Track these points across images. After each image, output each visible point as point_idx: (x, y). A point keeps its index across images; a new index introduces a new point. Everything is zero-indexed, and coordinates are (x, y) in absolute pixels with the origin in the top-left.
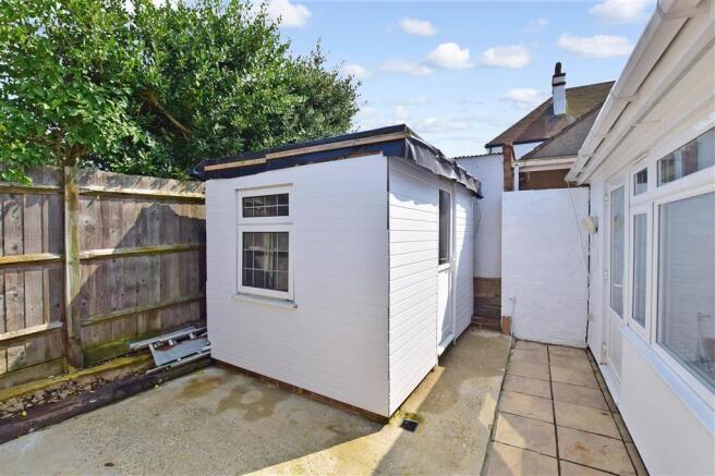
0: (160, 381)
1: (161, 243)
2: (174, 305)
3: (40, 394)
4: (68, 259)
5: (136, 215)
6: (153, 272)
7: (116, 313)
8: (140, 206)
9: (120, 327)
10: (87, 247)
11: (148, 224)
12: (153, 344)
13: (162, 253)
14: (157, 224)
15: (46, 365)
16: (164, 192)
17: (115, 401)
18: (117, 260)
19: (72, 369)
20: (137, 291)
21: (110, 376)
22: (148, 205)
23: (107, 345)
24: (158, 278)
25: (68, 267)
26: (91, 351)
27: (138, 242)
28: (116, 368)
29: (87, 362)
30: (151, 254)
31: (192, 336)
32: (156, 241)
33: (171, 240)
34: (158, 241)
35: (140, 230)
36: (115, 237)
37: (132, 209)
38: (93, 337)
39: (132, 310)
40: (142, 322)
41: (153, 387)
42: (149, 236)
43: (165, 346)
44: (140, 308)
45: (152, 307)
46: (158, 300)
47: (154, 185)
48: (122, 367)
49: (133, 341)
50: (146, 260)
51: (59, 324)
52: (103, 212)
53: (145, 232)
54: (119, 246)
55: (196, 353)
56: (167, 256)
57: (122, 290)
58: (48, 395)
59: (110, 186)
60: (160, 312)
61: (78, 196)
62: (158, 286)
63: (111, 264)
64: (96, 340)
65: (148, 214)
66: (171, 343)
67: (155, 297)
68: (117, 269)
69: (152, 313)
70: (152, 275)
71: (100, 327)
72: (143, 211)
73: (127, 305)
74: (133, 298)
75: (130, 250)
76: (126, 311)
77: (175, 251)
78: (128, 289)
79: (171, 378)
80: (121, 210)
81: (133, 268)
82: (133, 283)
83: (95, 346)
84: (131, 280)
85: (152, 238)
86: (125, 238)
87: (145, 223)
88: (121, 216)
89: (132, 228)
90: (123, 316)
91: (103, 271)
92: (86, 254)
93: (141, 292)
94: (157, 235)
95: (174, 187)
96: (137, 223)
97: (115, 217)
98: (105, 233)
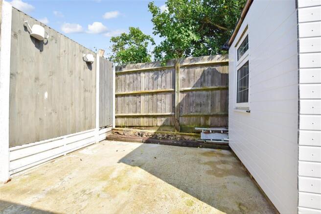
0: (201, 146)
1: (212, 85)
2: (217, 115)
3: (166, 135)
4: (176, 91)
5: (201, 74)
6: (208, 99)
7: (192, 114)
8: (202, 69)
9: (193, 120)
10: (183, 87)
11: (206, 77)
12: (204, 130)
13: (212, 90)
14: (210, 77)
15: (170, 127)
16: (213, 61)
17: (182, 146)
18: (193, 92)
19: (176, 131)
20: (201, 106)
21: (187, 138)
22: (206, 68)
23: (189, 126)
24: (210, 102)
25: (176, 93)
26: (183, 126)
27: (201, 85)
28: (188, 135)
29: (181, 130)
30: (207, 90)
31: (222, 132)
32: (210, 84)
33: (217, 84)
34: (210, 85)
35: (202, 80)
36: (192, 83)
37: (199, 71)
38: (184, 121)
39: (198, 114)
40: (202, 120)
41: (197, 147)
42: (206, 82)
43: (208, 132)
44: (201, 114)
45: (206, 114)
46: (210, 112)
47: (209, 59)
48: (191, 135)
49: (198, 127)
50: (204, 93)
51: (173, 114)
52: (188, 73)
53: (204, 81)
54: (193, 87)
55: (221, 140)
56: (214, 92)
57: (194, 105)
58: (168, 136)
59: (191, 62)
60: (210, 118)
61: (179, 68)
62: (210, 105)
63: (191, 93)
64: (185, 123)
65: (206, 73)
66: (211, 132)
67: (208, 110)
68: (193, 96)
69: (206, 117)
70: (207, 100)
71: (186, 118)
72: (204, 71)
73: (196, 112)
74: (199, 109)
75: (197, 88)
76: (195, 114)
77: (218, 89)
78: (197, 105)
79: (206, 147)
80: (195, 72)
81: (199, 96)
82: (199, 102)
83: (184, 125)
84: (198, 101)
85: (208, 83)
86: (196, 83)
87: (205, 77)
88: (194, 74)
89: (199, 79)
90: (194, 116)
91: (188, 96)
92: (182, 89)
93: (202, 107)
94: (210, 82)
95: (219, 58)
96: (201, 77)
97: (192, 75)
98: (189, 81)
